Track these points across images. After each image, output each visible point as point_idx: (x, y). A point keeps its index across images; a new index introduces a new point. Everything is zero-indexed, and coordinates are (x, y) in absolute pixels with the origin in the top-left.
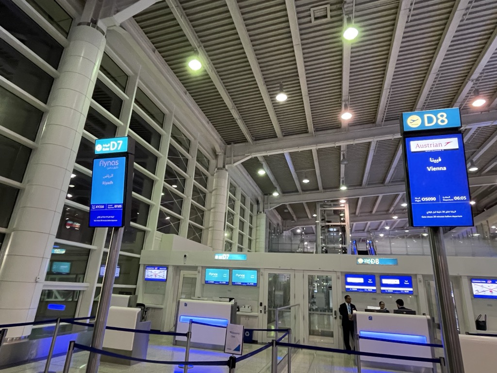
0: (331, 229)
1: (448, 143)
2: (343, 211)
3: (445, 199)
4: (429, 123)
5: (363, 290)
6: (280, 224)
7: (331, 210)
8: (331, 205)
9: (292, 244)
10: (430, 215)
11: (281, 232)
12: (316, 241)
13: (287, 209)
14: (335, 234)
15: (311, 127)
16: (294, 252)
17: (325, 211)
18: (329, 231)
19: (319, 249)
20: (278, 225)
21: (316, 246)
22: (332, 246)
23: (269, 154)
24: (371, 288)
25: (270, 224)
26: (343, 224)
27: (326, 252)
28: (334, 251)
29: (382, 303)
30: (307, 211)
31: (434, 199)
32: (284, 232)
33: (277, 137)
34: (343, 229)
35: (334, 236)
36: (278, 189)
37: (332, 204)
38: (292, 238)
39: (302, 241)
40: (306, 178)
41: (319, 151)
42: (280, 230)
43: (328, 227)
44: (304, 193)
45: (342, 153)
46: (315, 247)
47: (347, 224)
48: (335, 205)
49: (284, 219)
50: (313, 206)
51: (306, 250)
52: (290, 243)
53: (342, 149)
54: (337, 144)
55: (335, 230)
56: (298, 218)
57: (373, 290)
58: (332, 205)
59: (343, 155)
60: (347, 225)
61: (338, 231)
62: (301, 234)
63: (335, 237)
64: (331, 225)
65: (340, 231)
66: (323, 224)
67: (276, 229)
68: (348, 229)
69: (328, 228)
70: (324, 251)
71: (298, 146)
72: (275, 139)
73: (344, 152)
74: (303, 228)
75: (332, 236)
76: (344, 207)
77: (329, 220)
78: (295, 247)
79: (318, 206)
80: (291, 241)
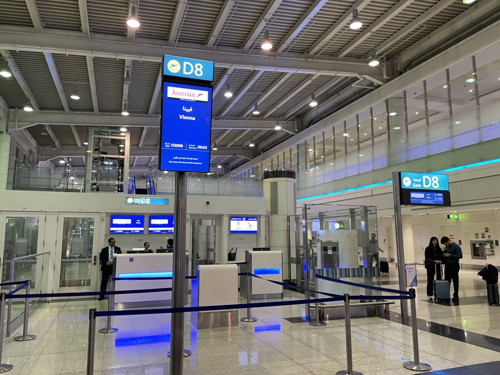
0: (106, 163)
1: (200, 95)
2: (123, 142)
3: (191, 147)
4: (187, 71)
5: (130, 231)
6: (34, 151)
7: (108, 139)
8: (108, 132)
9: (50, 178)
10: (176, 160)
11: (36, 161)
12: (84, 176)
13: (46, 131)
14: (110, 169)
15: (85, 25)
16: (51, 190)
17: (99, 138)
18: (103, 165)
19: (89, 186)
20: (31, 152)
21: (85, 182)
22: (105, 182)
23: (18, 48)
24: (138, 229)
25: (17, 149)
26: (121, 157)
27: (98, 190)
28: (108, 189)
29: (147, 244)
30: (76, 137)
31: (181, 146)
32: (39, 162)
33: (33, 26)
34: (121, 163)
35: (109, 170)
36: (32, 102)
37: (110, 131)
38: (52, 171)
39: (66, 175)
40: (76, 93)
41: (95, 60)
42: (33, 159)
43: (103, 159)
44: (72, 112)
45: (126, 69)
46: (83, 183)
47: (127, 157)
48: (113, 134)
49: (40, 144)
50: (84, 131)
51: (70, 187)
52: (49, 177)
53: (126, 65)
54: (120, 57)
55: (111, 163)
56: (62, 144)
57: (140, 231)
58: (110, 133)
59: (128, 71)
60: (126, 159)
61: (114, 165)
62: (65, 166)
63: (110, 172)
64: (107, 158)
65: (117, 165)
66: (97, 156)
67: (27, 158)
68: (127, 164)
69: (103, 161)
70: (94, 188)
71: (66, 47)
72: (30, 29)
73: (129, 69)
74: (69, 158)
75: (106, 170)
76: (125, 136)
77: (104, 151)
78: (53, 183)
79: (91, 132)
80: (50, 175)
